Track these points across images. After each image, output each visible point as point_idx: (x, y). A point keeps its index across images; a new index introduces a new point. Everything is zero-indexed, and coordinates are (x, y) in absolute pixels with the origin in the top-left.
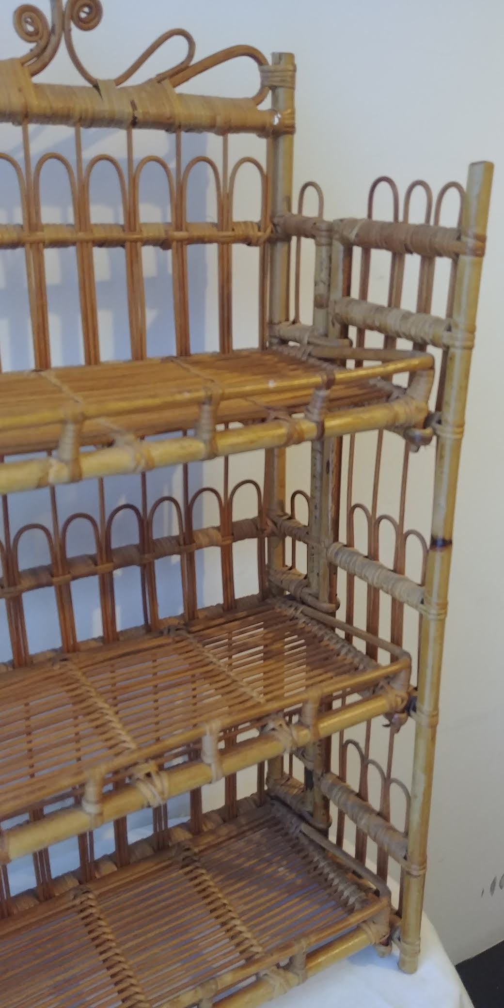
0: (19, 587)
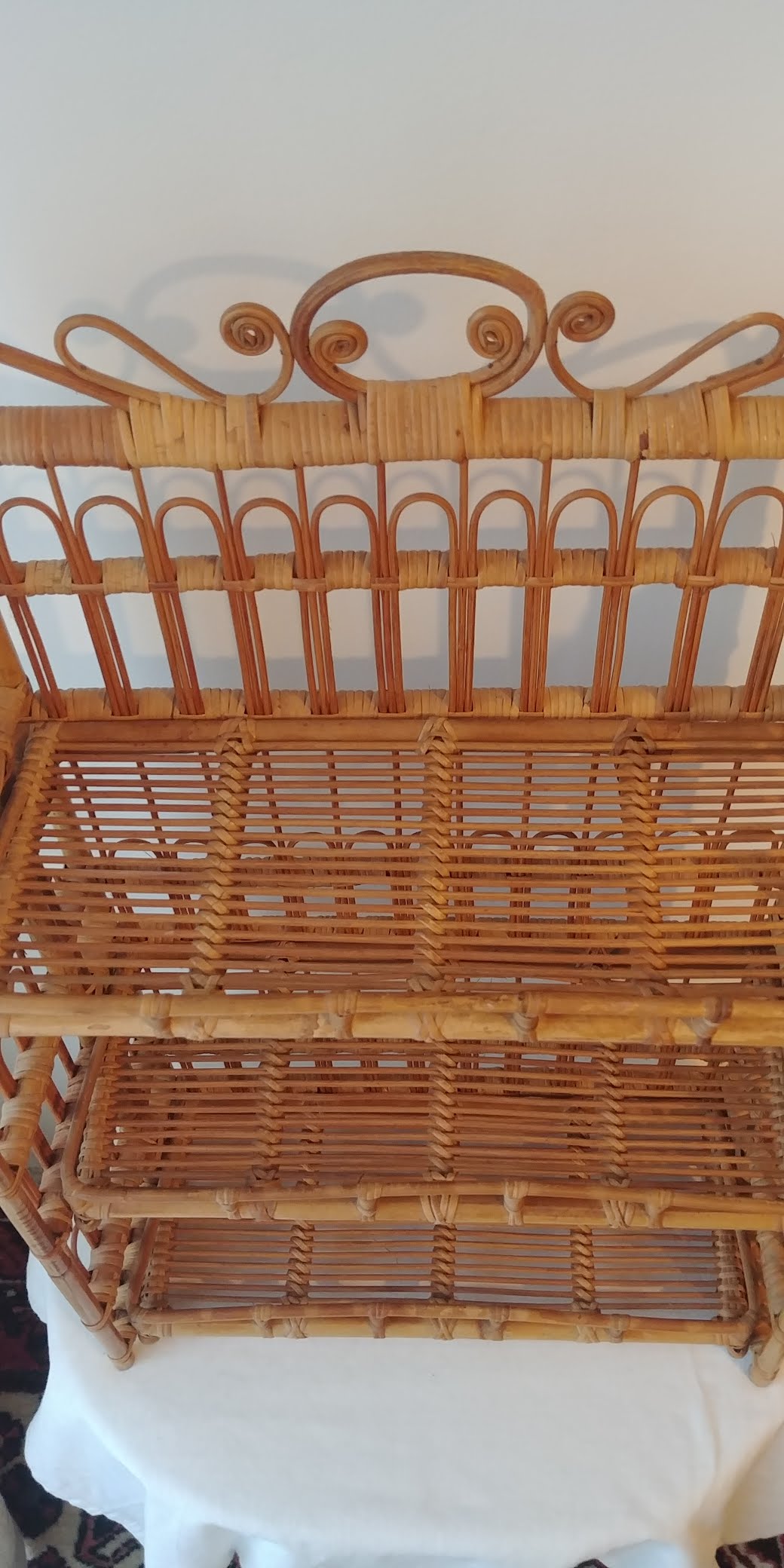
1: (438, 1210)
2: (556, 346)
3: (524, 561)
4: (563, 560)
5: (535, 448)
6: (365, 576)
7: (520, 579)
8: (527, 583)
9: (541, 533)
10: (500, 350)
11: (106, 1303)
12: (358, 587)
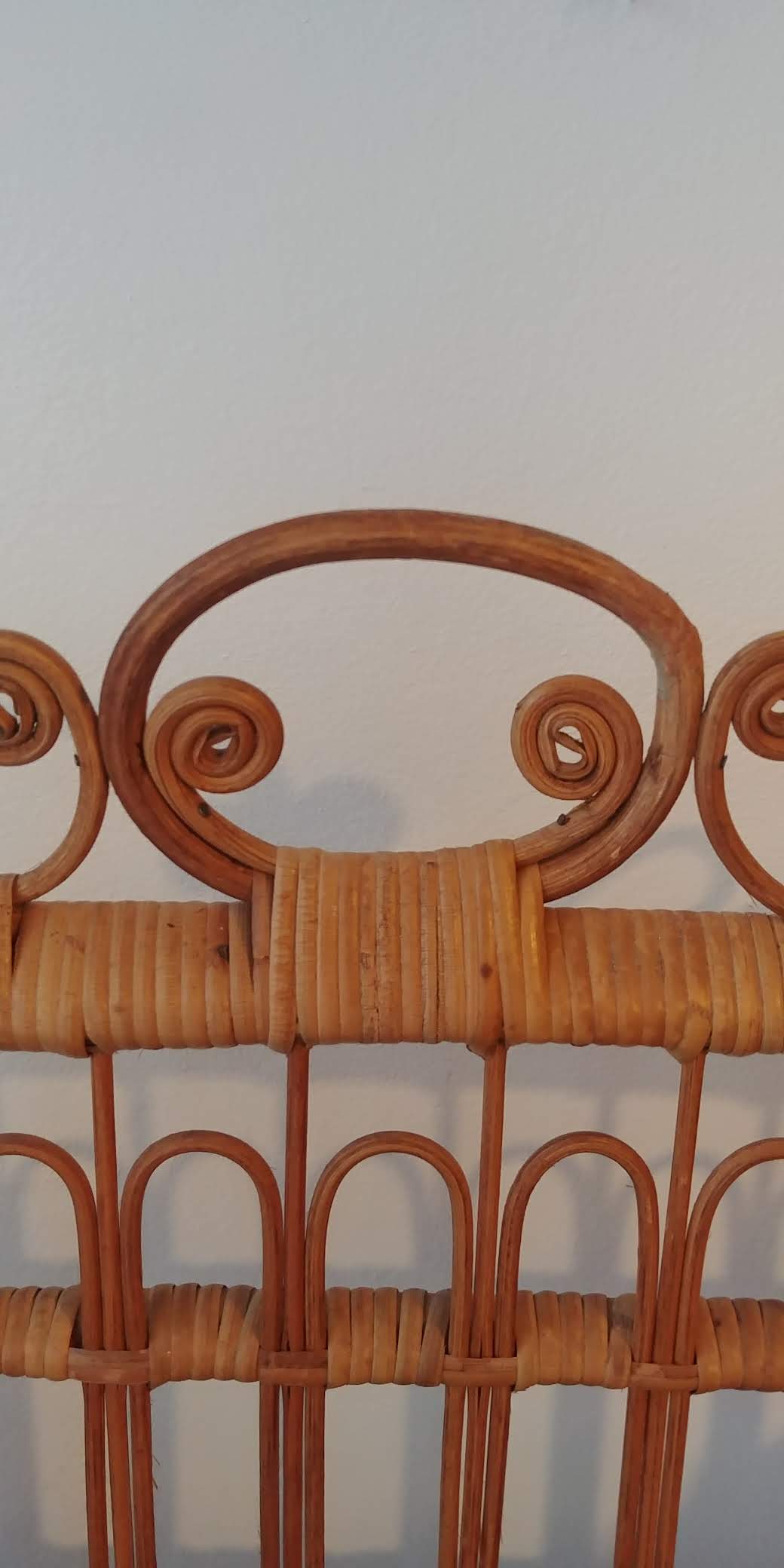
2: (722, 766)
3: (628, 1324)
4: (717, 1324)
5: (671, 1018)
6: (246, 1349)
7: (619, 1369)
8: (634, 1378)
9: (671, 1247)
10: (586, 779)
12: (228, 1375)
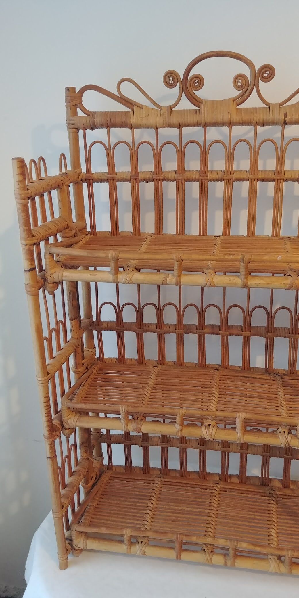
0: (204, 331)
1: (209, 430)
2: (258, 85)
5: (252, 122)
6: (197, 175)
8: (249, 177)
10: (242, 87)
11: (64, 506)
